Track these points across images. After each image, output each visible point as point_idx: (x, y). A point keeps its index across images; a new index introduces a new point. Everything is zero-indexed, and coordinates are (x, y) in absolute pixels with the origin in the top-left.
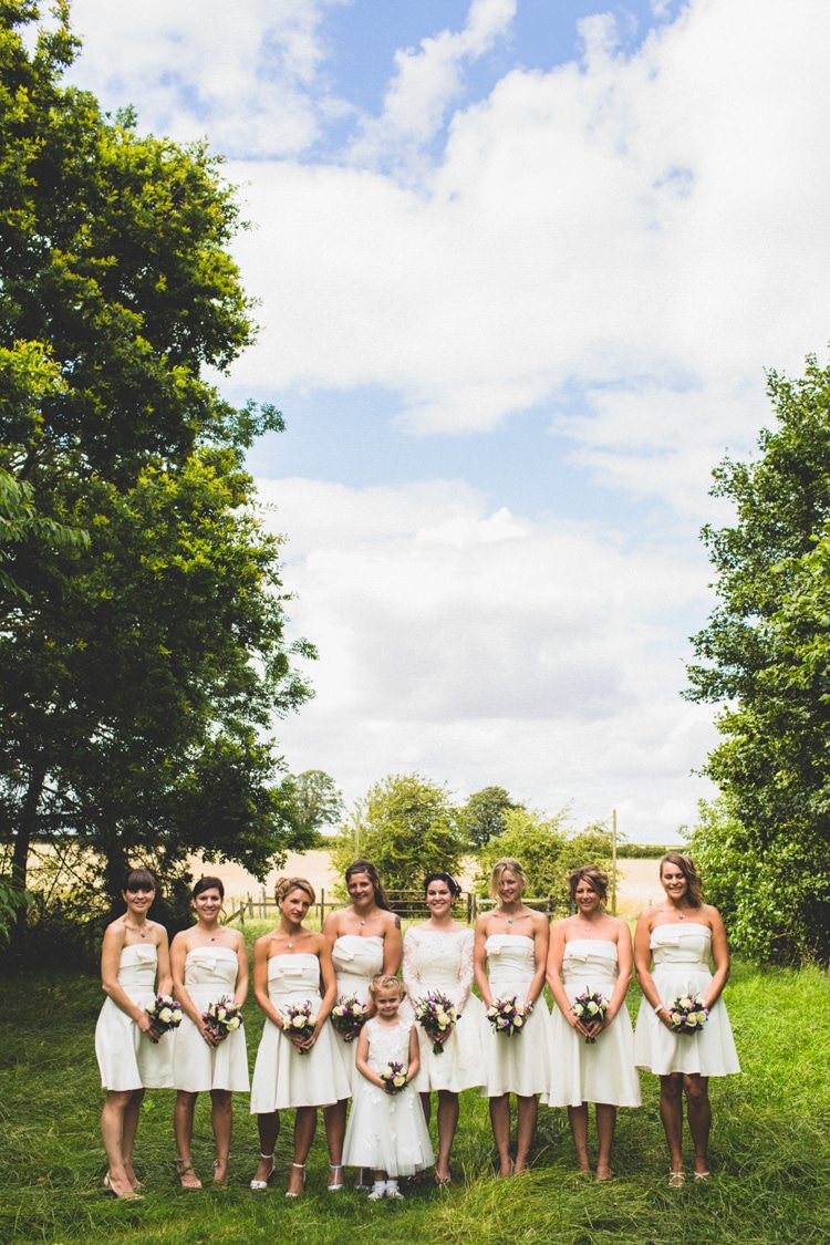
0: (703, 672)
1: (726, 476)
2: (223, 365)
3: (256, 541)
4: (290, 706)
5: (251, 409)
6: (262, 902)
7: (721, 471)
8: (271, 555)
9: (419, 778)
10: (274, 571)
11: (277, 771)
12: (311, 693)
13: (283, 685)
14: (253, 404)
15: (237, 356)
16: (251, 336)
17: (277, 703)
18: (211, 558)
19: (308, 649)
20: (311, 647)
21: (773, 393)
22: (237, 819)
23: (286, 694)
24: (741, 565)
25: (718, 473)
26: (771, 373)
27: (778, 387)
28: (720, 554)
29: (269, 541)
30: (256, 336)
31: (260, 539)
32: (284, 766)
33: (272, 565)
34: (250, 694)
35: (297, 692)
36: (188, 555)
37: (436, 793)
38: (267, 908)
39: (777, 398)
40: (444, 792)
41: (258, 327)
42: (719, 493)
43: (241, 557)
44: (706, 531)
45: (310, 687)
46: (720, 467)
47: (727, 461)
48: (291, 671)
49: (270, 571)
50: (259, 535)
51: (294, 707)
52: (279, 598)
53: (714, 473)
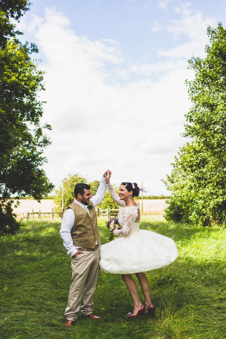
0: (190, 127)
1: (193, 62)
2: (17, 18)
3: (35, 73)
4: (43, 146)
5: (27, 45)
6: (32, 213)
7: (192, 61)
8: (42, 78)
9: (79, 175)
10: (42, 85)
11: (44, 162)
12: (50, 142)
13: (41, 139)
14: (27, 43)
15: (22, 15)
16: (27, 7)
17: (39, 145)
18: (18, 79)
19: (48, 127)
20: (49, 126)
21: (209, 34)
22: (29, 179)
23: (42, 142)
24: (198, 93)
25: (190, 61)
26: (209, 27)
27: (210, 31)
28: (191, 89)
29: (40, 73)
30: (30, 7)
31: (37, 73)
32: (46, 160)
33: (41, 82)
34: (30, 142)
35: (46, 142)
36: (9, 77)
37: (84, 179)
38: (34, 214)
39: (210, 35)
40: (87, 179)
41: (30, 3)
42: (191, 68)
43: (30, 79)
44: (186, 81)
45: (50, 141)
46: (191, 60)
47: (193, 57)
48: (43, 134)
49: (41, 85)
50: (36, 71)
51: (44, 147)
52: (42, 103)
53: (189, 61)
